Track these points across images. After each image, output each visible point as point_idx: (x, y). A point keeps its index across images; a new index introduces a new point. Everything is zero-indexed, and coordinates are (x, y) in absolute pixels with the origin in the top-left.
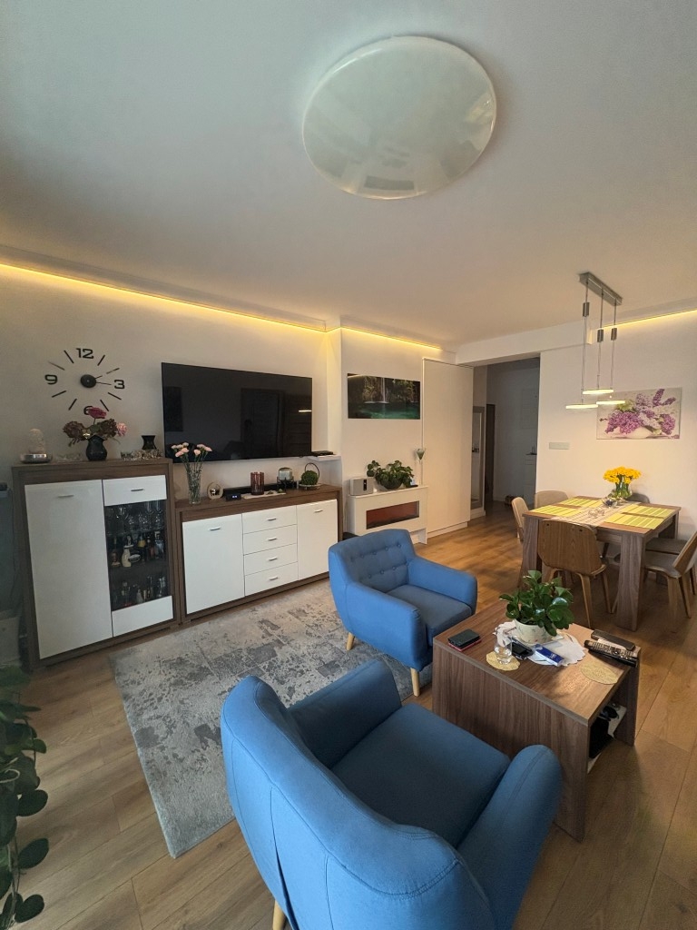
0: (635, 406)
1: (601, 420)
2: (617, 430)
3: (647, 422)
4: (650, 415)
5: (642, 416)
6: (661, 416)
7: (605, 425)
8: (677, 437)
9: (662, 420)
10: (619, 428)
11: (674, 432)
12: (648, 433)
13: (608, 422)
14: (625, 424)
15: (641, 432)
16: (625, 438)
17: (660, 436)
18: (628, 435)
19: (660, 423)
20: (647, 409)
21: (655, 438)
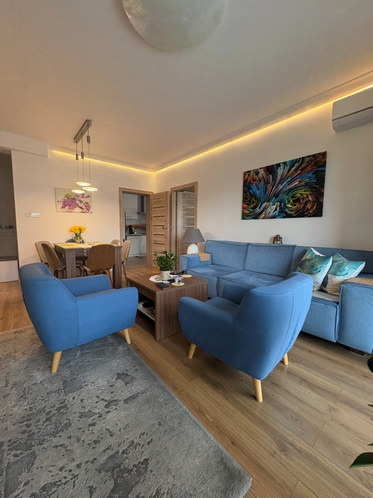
0: (74, 197)
1: (58, 202)
2: (67, 208)
3: (80, 205)
4: (81, 202)
5: (78, 202)
6: (86, 203)
7: (61, 205)
8: (92, 213)
9: (86, 205)
10: (67, 207)
11: (91, 211)
12: (81, 210)
13: (62, 203)
14: (70, 205)
15: (77, 210)
16: (71, 212)
17: (86, 212)
18: (72, 211)
19: (85, 206)
20: (79, 199)
21: (84, 212)
